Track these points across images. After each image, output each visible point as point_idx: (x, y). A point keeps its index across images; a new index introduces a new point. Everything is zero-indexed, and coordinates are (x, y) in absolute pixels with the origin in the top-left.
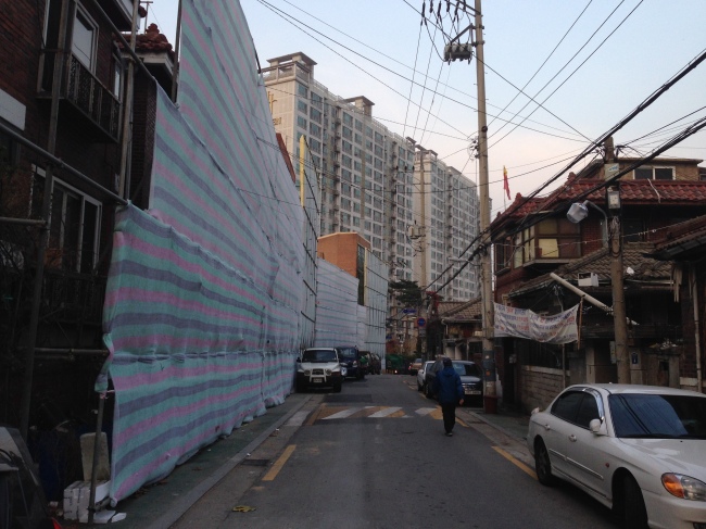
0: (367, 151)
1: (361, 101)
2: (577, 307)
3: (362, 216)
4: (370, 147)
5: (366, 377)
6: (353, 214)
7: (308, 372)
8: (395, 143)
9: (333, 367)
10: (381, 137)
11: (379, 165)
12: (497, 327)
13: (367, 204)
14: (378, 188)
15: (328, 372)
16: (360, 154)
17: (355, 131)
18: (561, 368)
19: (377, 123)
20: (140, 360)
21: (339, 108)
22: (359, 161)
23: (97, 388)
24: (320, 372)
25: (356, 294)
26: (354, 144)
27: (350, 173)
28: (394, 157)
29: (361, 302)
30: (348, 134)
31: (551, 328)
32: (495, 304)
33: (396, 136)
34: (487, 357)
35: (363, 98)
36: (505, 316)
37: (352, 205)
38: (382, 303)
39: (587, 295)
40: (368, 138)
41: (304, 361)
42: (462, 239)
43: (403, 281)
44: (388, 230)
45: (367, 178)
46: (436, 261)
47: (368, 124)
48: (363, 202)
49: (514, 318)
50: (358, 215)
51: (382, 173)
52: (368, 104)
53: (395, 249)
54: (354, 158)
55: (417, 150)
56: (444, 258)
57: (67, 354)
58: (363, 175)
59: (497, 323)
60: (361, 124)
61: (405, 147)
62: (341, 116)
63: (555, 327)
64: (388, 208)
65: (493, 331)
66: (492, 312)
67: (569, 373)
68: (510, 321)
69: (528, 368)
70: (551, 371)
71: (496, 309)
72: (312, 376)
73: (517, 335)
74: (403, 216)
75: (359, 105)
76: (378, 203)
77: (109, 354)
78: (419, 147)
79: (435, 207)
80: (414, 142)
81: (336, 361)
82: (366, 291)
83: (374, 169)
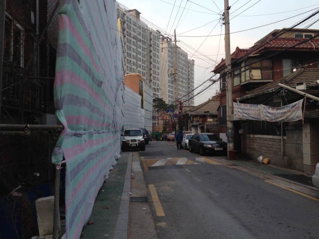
0: (138, 36)
1: (134, 11)
2: (302, 100)
3: (137, 68)
4: (140, 34)
5: (150, 142)
6: (133, 67)
7: (128, 141)
8: (151, 33)
9: (141, 138)
10: (144, 29)
11: (144, 43)
12: (236, 115)
13: (139, 62)
14: (143, 55)
15: (139, 140)
16: (135, 38)
17: (132, 26)
18: (280, 135)
19: (142, 22)
20: (76, 135)
21: (125, 14)
22: (135, 41)
23: (54, 160)
24: (135, 141)
25: (140, 103)
26: (132, 33)
27: (131, 47)
28: (151, 40)
29: (142, 107)
30: (129, 28)
31: (282, 113)
32: (234, 103)
33: (152, 29)
34: (230, 131)
35: (135, 10)
36: (241, 109)
37: (132, 62)
38: (150, 108)
39: (307, 94)
40: (139, 30)
41: (125, 135)
42: (181, 79)
43: (156, 98)
44: (149, 75)
45: (139, 49)
46: (170, 89)
47: (139, 23)
48: (137, 61)
49: (248, 110)
50: (135, 67)
51: (146, 47)
52: (138, 14)
53: (152, 84)
54: (132, 40)
55: (161, 37)
56: (174, 88)
57: (23, 129)
58: (137, 48)
59: (235, 113)
60: (135, 23)
61: (156, 35)
62: (126, 19)
63: (285, 113)
64: (149, 64)
65: (233, 117)
66: (233, 107)
67: (285, 138)
68: (245, 111)
69: (252, 136)
70: (270, 137)
71: (234, 105)
72: (131, 143)
73: (250, 119)
74: (155, 68)
75: (134, 13)
76: (144, 62)
77: (63, 128)
78: (162, 35)
79: (170, 64)
80: (160, 33)
81: (141, 135)
82: (144, 102)
83: (142, 45)
